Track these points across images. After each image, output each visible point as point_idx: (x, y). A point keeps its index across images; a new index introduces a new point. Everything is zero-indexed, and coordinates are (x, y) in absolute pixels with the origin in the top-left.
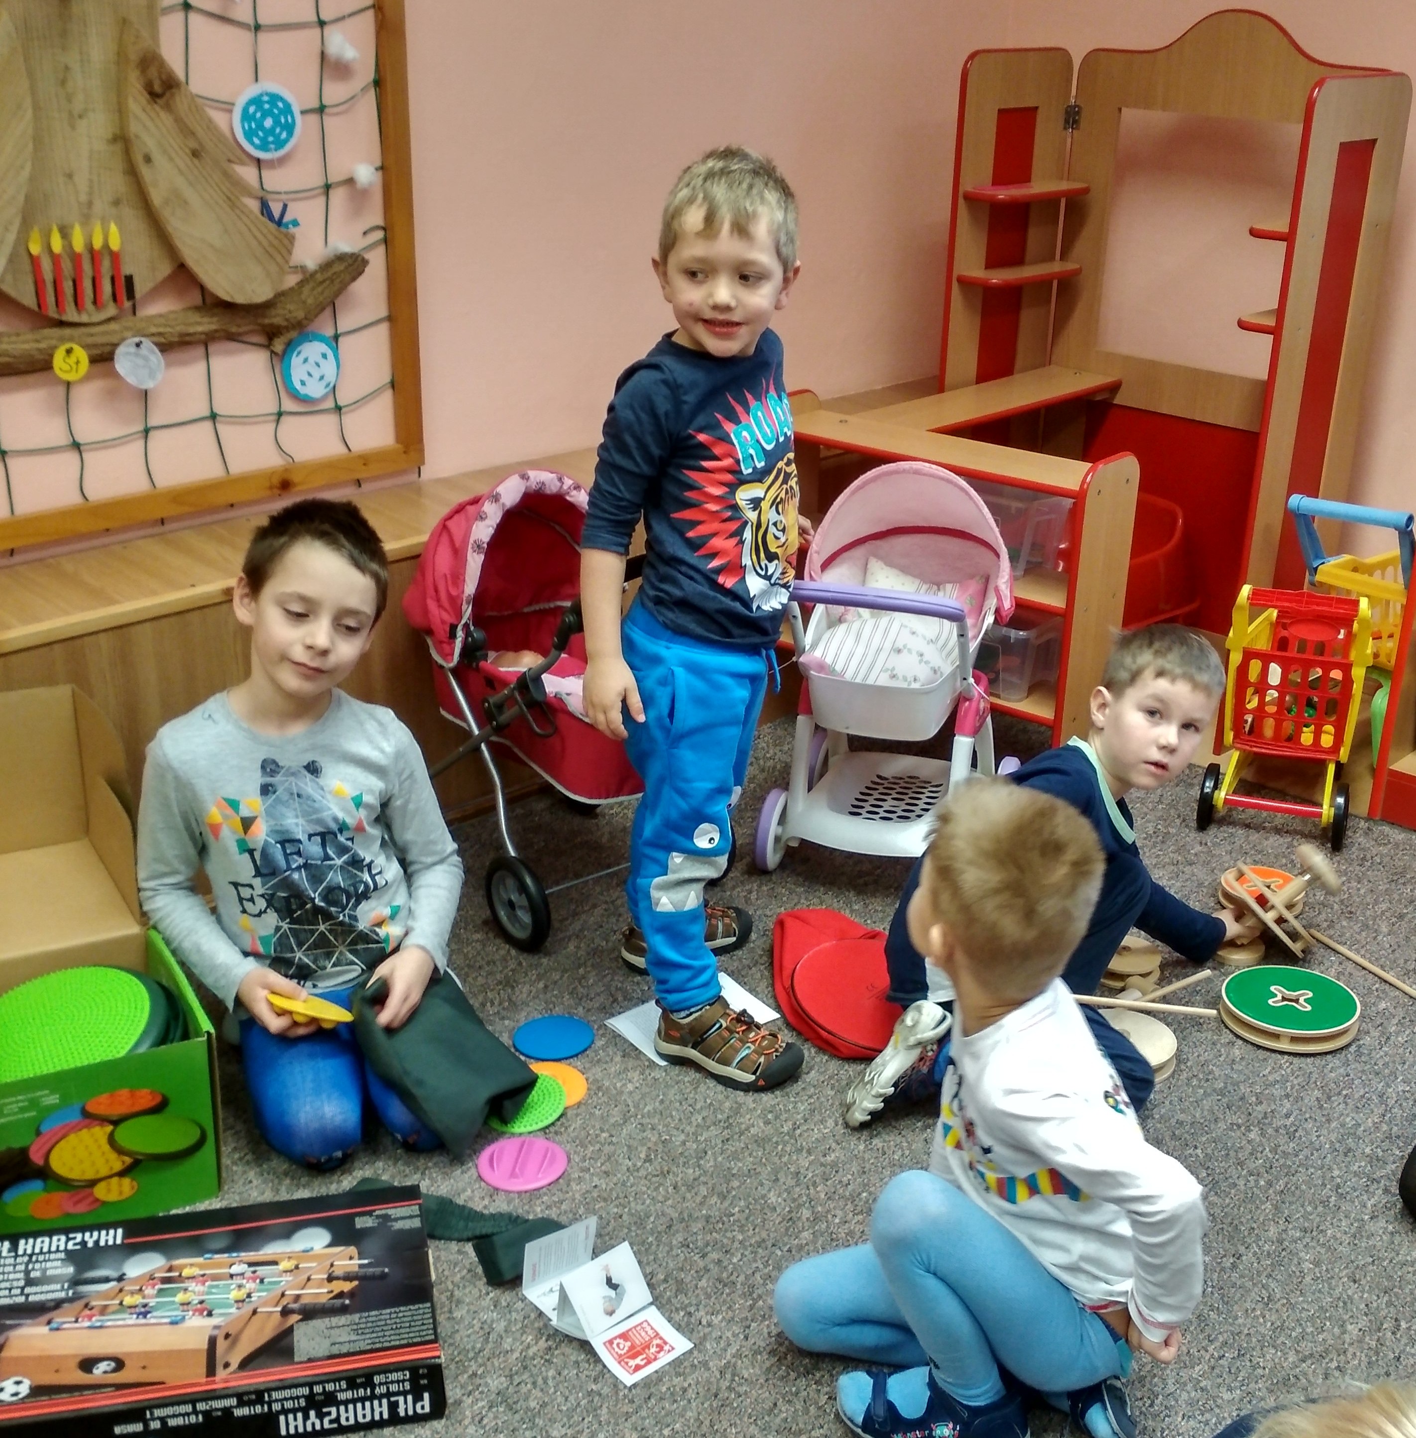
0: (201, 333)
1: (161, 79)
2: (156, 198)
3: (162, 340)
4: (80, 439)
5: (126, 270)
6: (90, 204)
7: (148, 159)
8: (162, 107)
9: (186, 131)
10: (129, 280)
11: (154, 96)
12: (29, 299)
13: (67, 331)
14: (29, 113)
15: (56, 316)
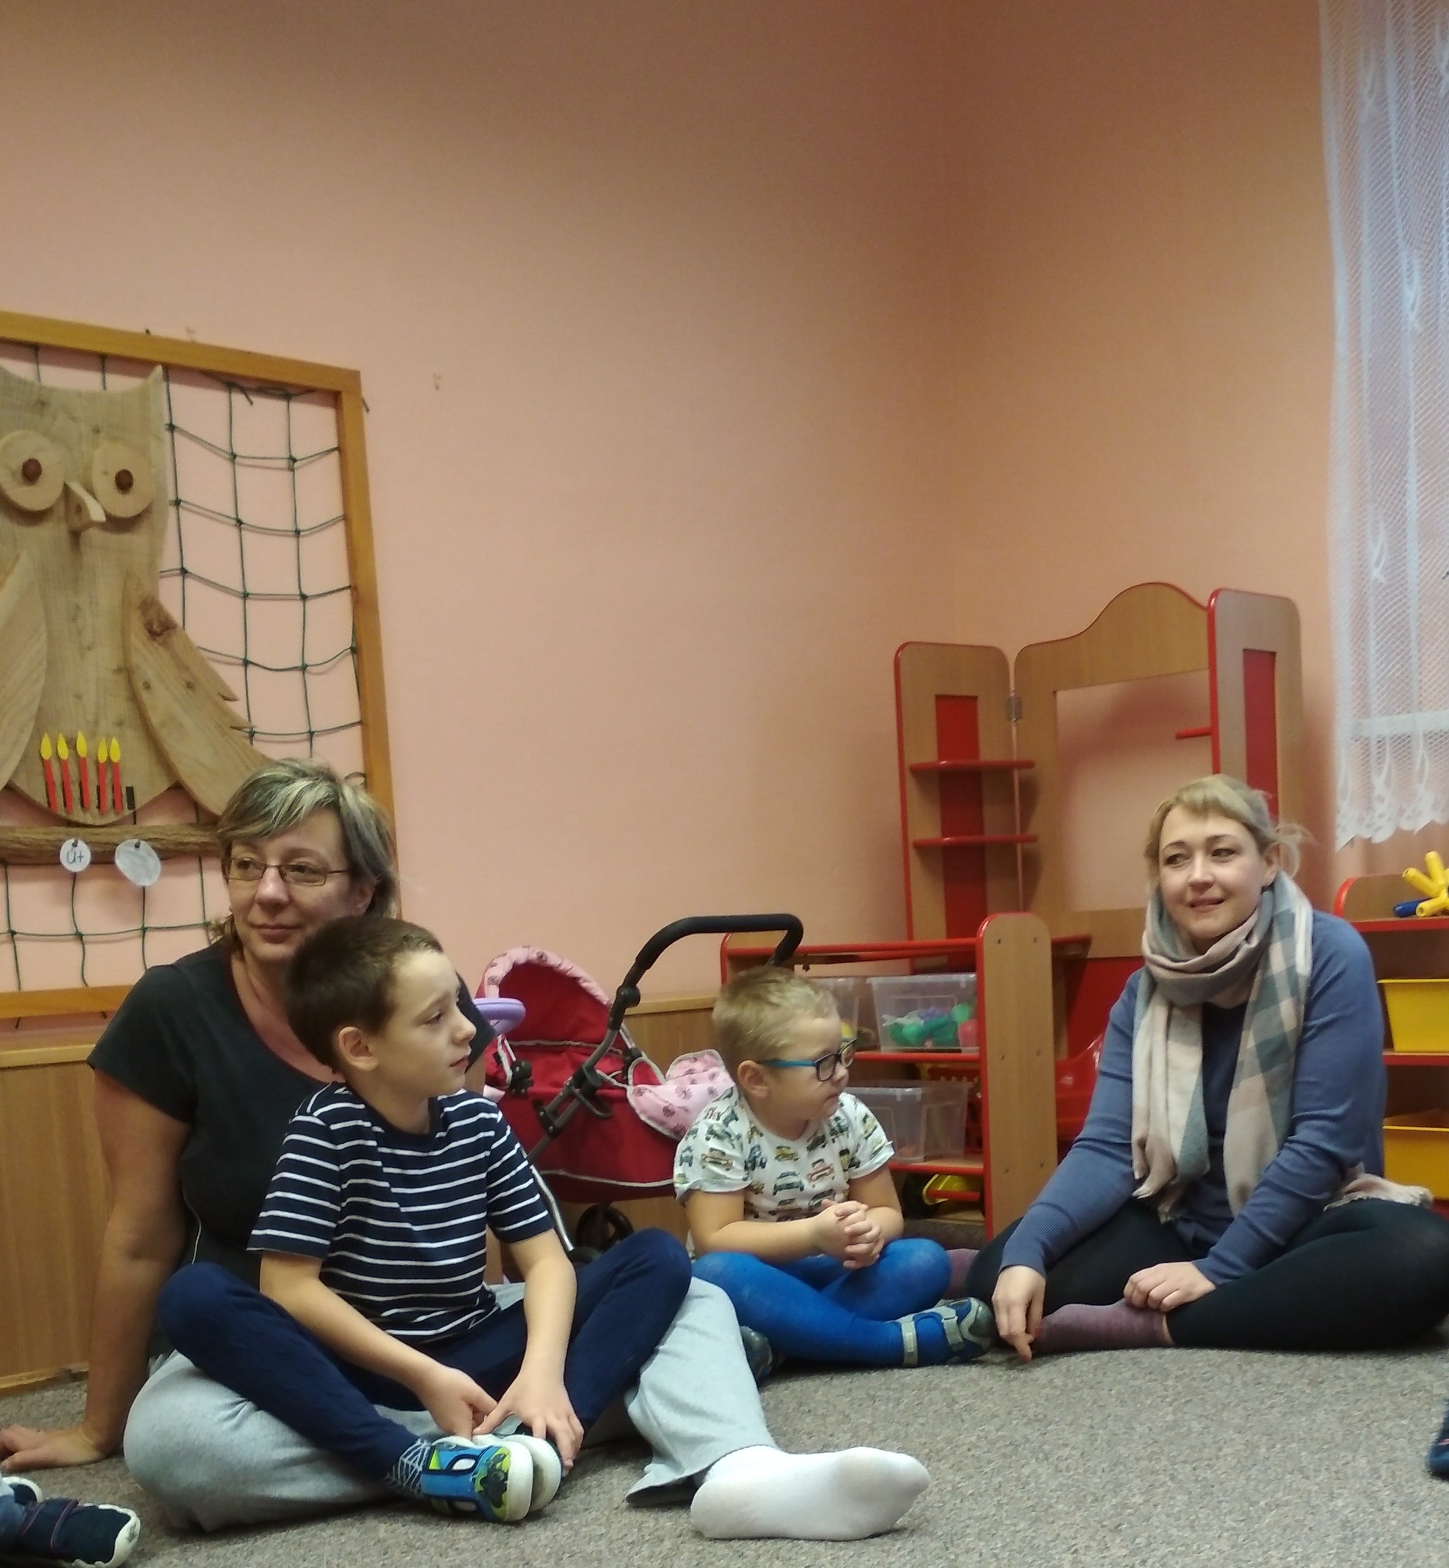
0: (195, 844)
1: (159, 621)
2: (155, 719)
3: (159, 846)
4: (83, 930)
5: (126, 782)
6: (97, 723)
7: (147, 686)
8: (161, 644)
9: (181, 665)
10: (130, 791)
11: (153, 634)
12: (40, 798)
13: (74, 830)
14: (44, 637)
15: (64, 814)
